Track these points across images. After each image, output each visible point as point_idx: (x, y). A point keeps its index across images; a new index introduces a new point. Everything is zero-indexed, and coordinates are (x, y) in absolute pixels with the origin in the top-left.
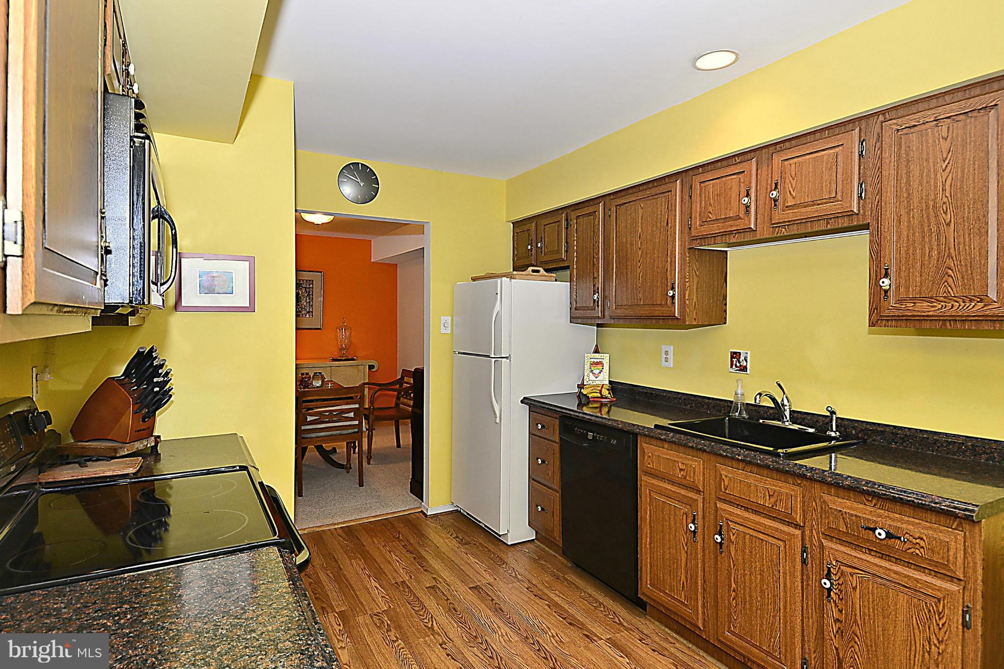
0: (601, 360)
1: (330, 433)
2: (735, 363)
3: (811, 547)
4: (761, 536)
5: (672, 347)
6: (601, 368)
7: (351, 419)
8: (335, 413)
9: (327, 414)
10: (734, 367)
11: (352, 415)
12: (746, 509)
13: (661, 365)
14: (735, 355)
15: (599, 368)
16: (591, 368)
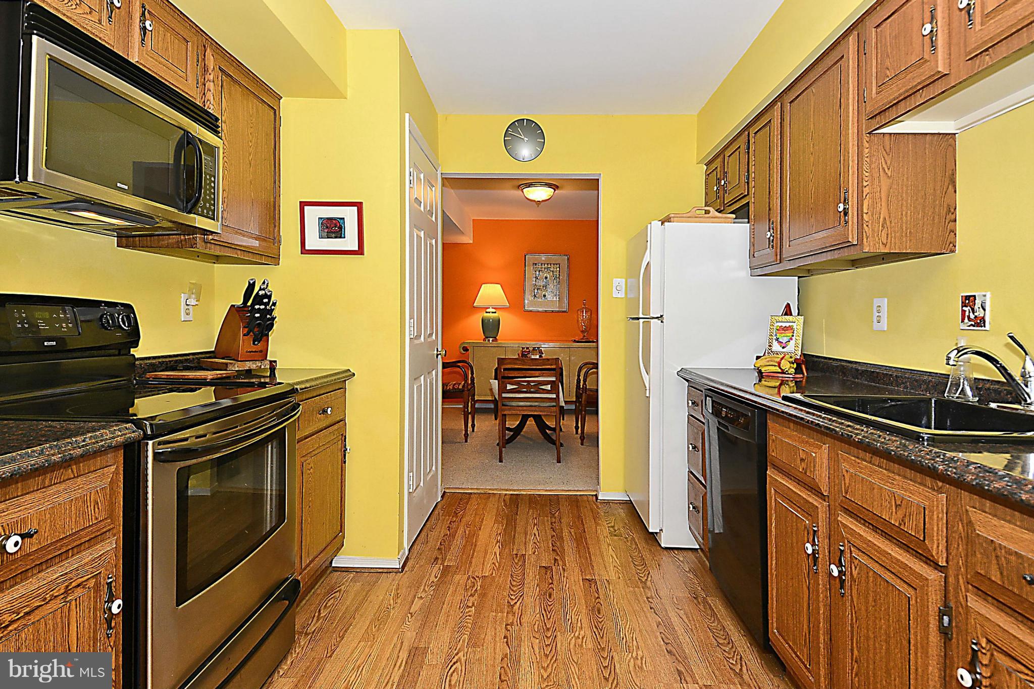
0: (791, 324)
1: (528, 404)
2: (967, 314)
3: (957, 607)
4: (888, 576)
5: (886, 300)
6: (791, 334)
7: (548, 392)
8: (532, 384)
9: (525, 384)
10: (966, 320)
11: (548, 387)
12: (875, 529)
13: (872, 326)
14: (969, 301)
15: (788, 335)
16: (776, 335)
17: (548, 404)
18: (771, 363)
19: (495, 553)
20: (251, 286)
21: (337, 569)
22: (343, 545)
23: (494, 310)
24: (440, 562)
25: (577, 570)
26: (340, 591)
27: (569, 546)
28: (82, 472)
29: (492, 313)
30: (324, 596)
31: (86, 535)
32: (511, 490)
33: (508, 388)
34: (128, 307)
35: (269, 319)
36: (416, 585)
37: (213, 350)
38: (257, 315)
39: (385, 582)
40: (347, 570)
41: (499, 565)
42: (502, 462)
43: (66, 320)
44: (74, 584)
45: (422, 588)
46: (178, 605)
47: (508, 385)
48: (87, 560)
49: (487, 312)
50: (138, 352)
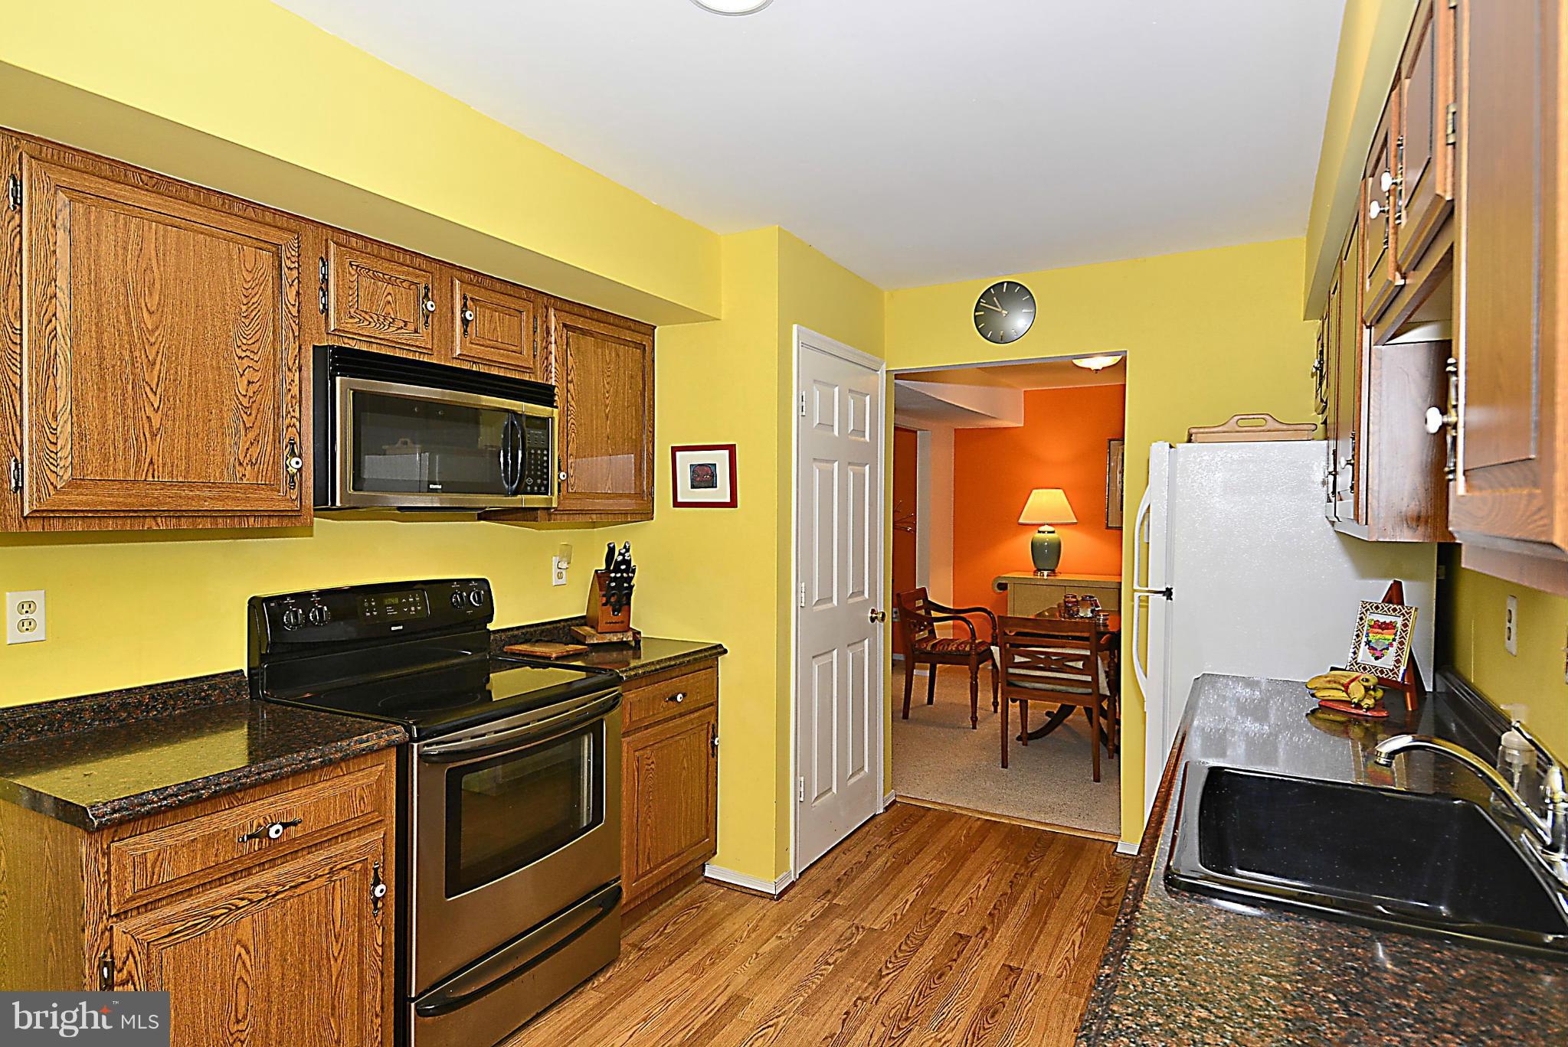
0: (1393, 620)
15: (1387, 637)
16: (1367, 635)
17: (1081, 690)
18: (1334, 686)
19: (907, 900)
20: (611, 550)
21: (709, 880)
22: (715, 853)
23: (1051, 529)
24: (830, 896)
25: (1005, 950)
26: (698, 907)
27: (1018, 914)
28: (352, 770)
29: (1049, 532)
30: (680, 910)
31: (353, 825)
32: (987, 814)
33: (1016, 661)
34: (485, 581)
35: (626, 588)
36: (781, 921)
37: (585, 614)
38: (613, 584)
39: (752, 910)
40: (719, 883)
41: (901, 919)
42: (1006, 767)
43: (415, 604)
44: (339, 867)
45: (789, 925)
46: (448, 896)
47: (1016, 657)
48: (353, 847)
49: (1039, 532)
50: (491, 627)
